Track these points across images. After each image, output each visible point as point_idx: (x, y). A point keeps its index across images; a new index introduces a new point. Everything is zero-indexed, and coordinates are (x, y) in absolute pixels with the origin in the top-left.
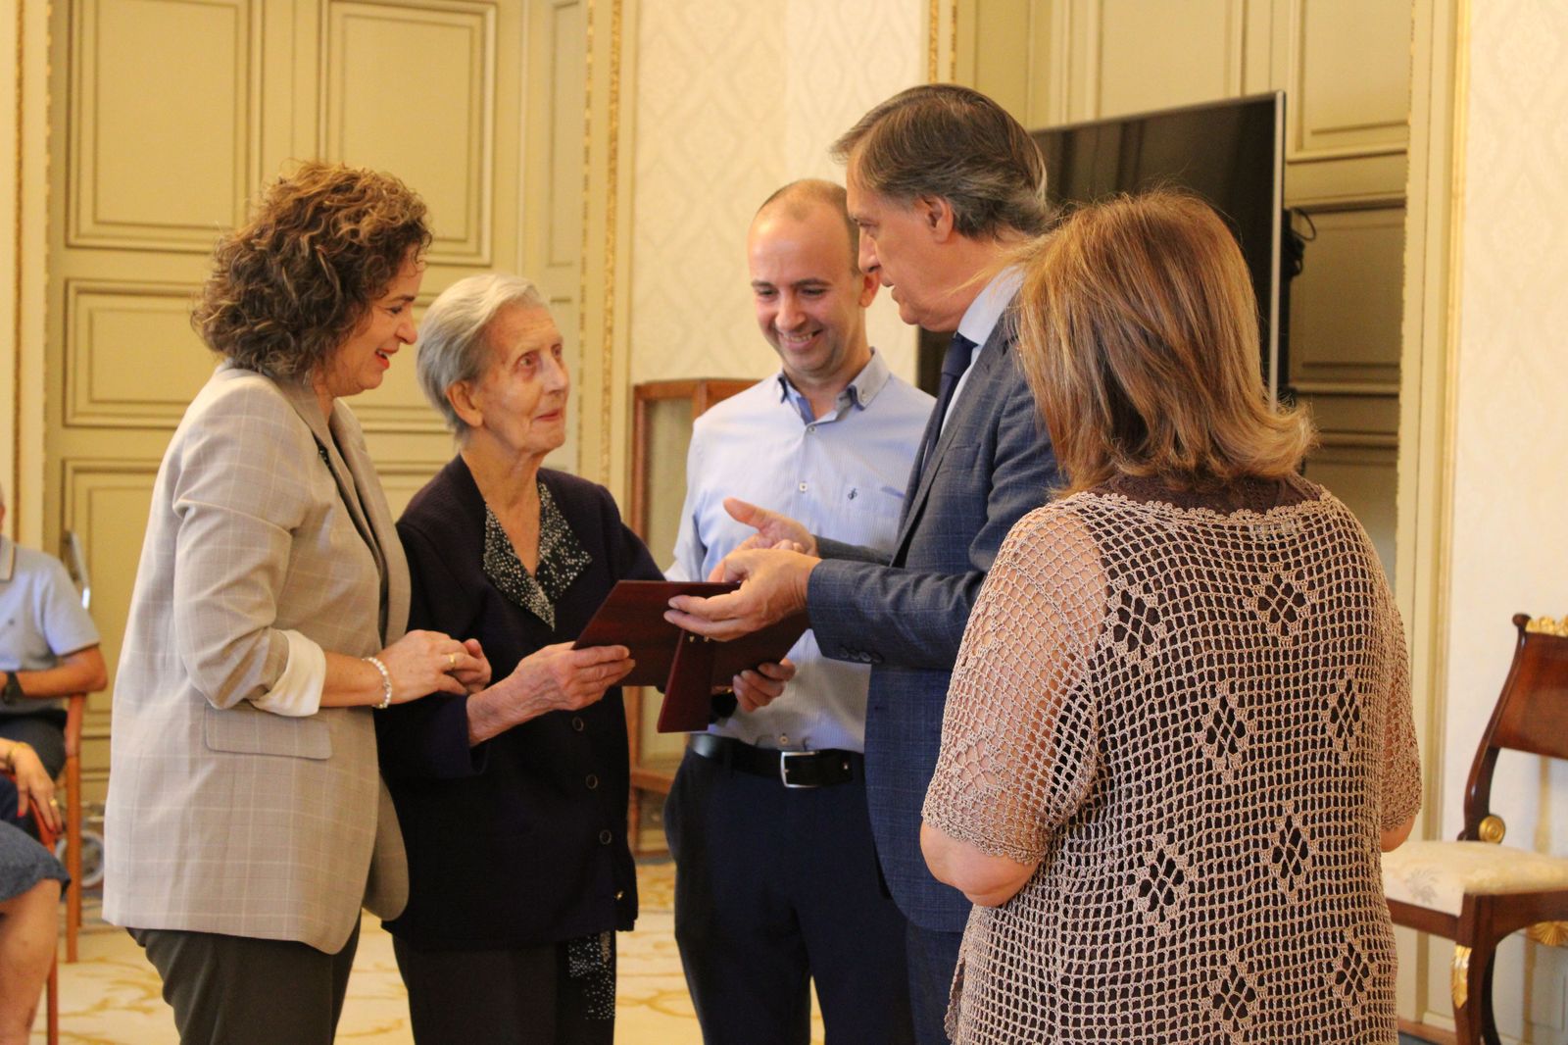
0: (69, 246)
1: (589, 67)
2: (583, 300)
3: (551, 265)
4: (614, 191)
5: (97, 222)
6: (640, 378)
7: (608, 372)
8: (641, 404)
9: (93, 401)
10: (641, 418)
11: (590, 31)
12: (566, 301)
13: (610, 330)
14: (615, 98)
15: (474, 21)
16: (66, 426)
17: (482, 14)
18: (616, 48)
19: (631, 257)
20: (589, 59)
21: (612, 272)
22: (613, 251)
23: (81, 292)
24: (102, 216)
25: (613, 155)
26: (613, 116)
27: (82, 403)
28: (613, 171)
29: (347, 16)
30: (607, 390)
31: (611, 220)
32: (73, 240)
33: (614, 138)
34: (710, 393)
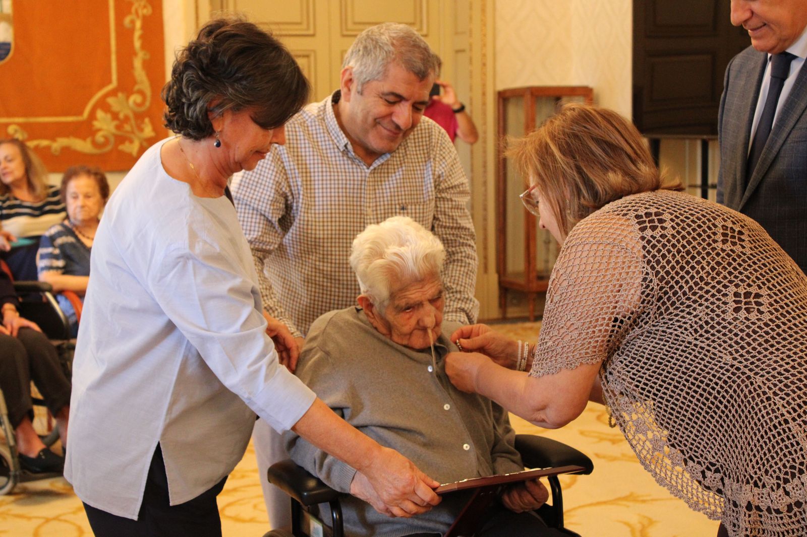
2: (471, 50)
3: (457, 33)
6: (501, 87)
7: (484, 85)
8: (501, 100)
10: (501, 107)
12: (463, 51)
13: (484, 65)
19: (494, 29)
21: (485, 35)
22: (485, 25)
30: (484, 94)
31: (483, 10)
34: (532, 94)
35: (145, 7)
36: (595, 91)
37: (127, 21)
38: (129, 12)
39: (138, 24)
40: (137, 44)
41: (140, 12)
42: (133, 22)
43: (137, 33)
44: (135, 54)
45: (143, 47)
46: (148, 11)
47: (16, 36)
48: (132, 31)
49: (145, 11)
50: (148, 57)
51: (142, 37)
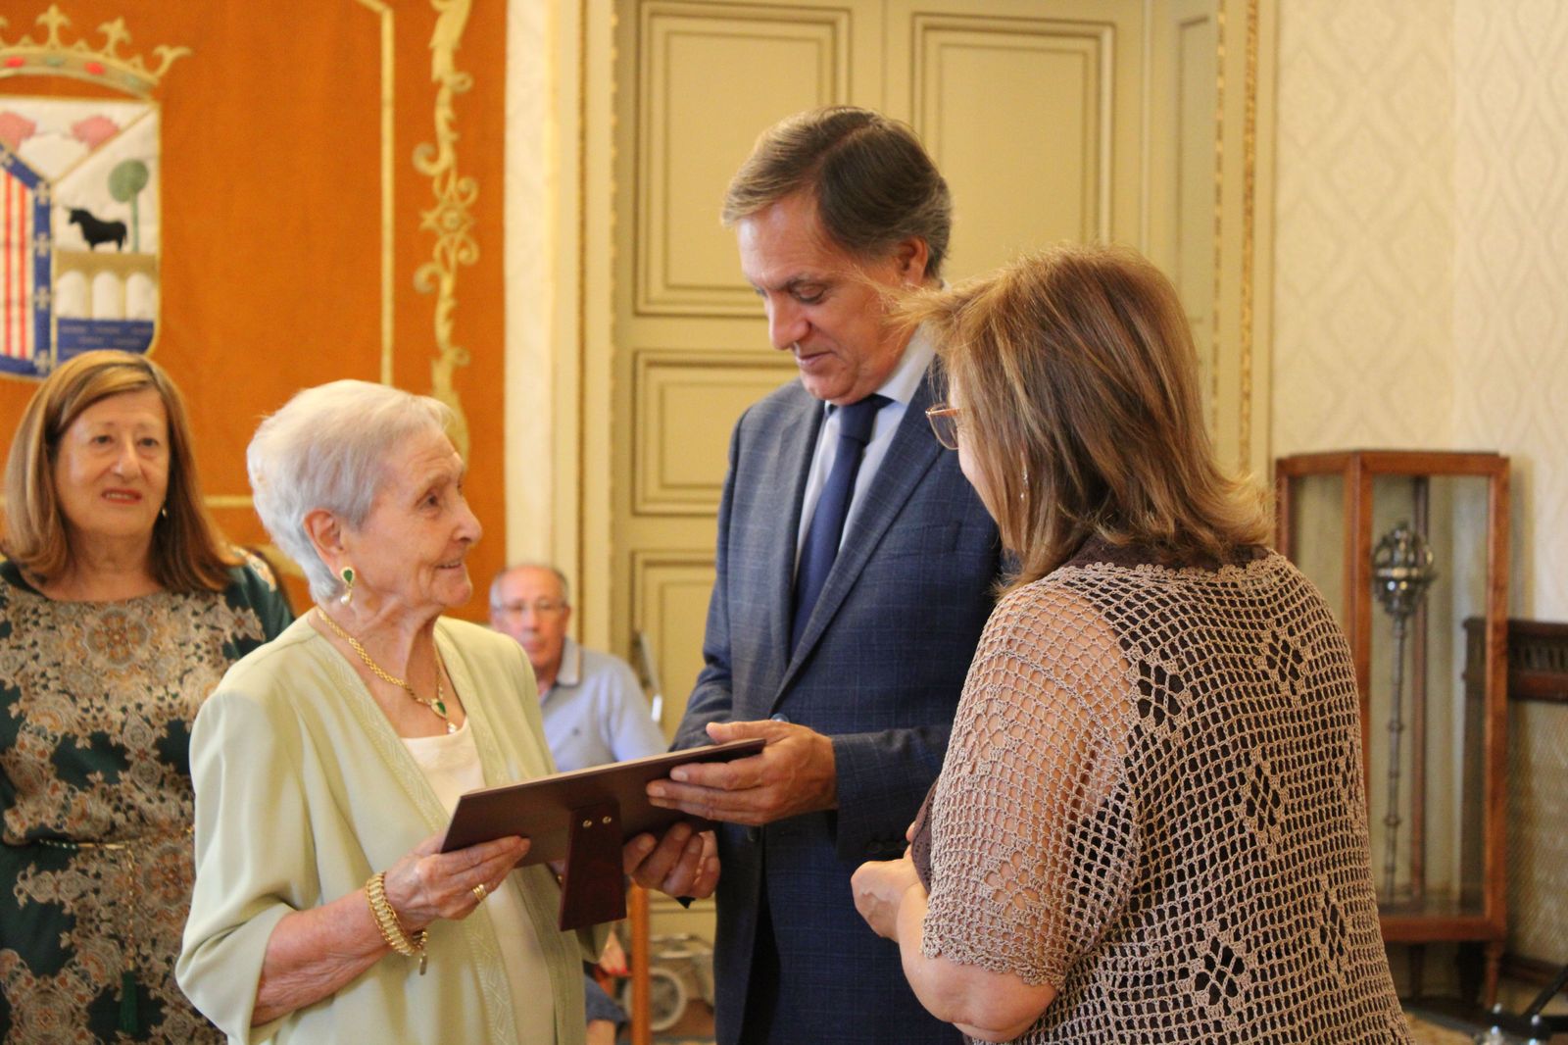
0: (638, 314)
1: (1221, 92)
2: (1215, 361)
4: (1250, 234)
5: (669, 287)
6: (1284, 449)
7: (1245, 445)
8: (1285, 481)
9: (664, 486)
10: (1285, 496)
11: (1221, 51)
13: (1247, 396)
14: (1251, 128)
15: (1088, 45)
16: (636, 514)
17: (1096, 37)
18: (1251, 69)
19: (1271, 311)
20: (1220, 83)
21: (1249, 327)
22: (1250, 304)
23: (652, 364)
24: (674, 279)
25: (1249, 194)
26: (1249, 148)
27: (653, 490)
28: (1249, 212)
29: (944, 45)
30: (1244, 465)
31: (1247, 268)
32: (643, 307)
33: (1249, 174)
34: (1364, 467)
35: (463, 245)
36: (1514, 464)
37: (422, 276)
38: (428, 258)
39: (447, 285)
40: (443, 330)
41: (452, 258)
42: (434, 279)
43: (444, 306)
44: (437, 353)
45: (456, 338)
46: (469, 255)
47: (165, 309)
48: (433, 297)
49: (464, 255)
50: (466, 360)
51: (453, 315)
